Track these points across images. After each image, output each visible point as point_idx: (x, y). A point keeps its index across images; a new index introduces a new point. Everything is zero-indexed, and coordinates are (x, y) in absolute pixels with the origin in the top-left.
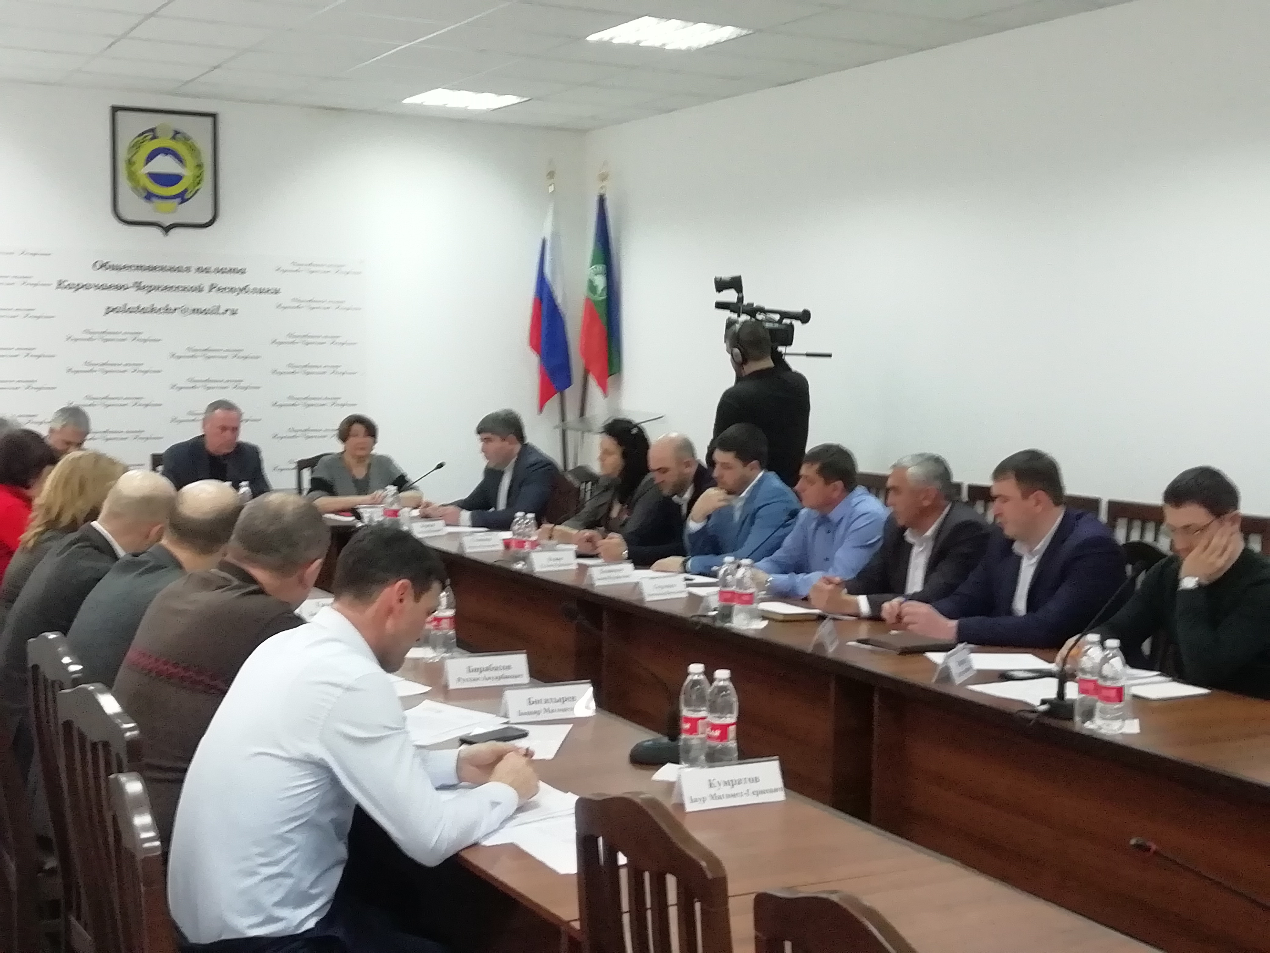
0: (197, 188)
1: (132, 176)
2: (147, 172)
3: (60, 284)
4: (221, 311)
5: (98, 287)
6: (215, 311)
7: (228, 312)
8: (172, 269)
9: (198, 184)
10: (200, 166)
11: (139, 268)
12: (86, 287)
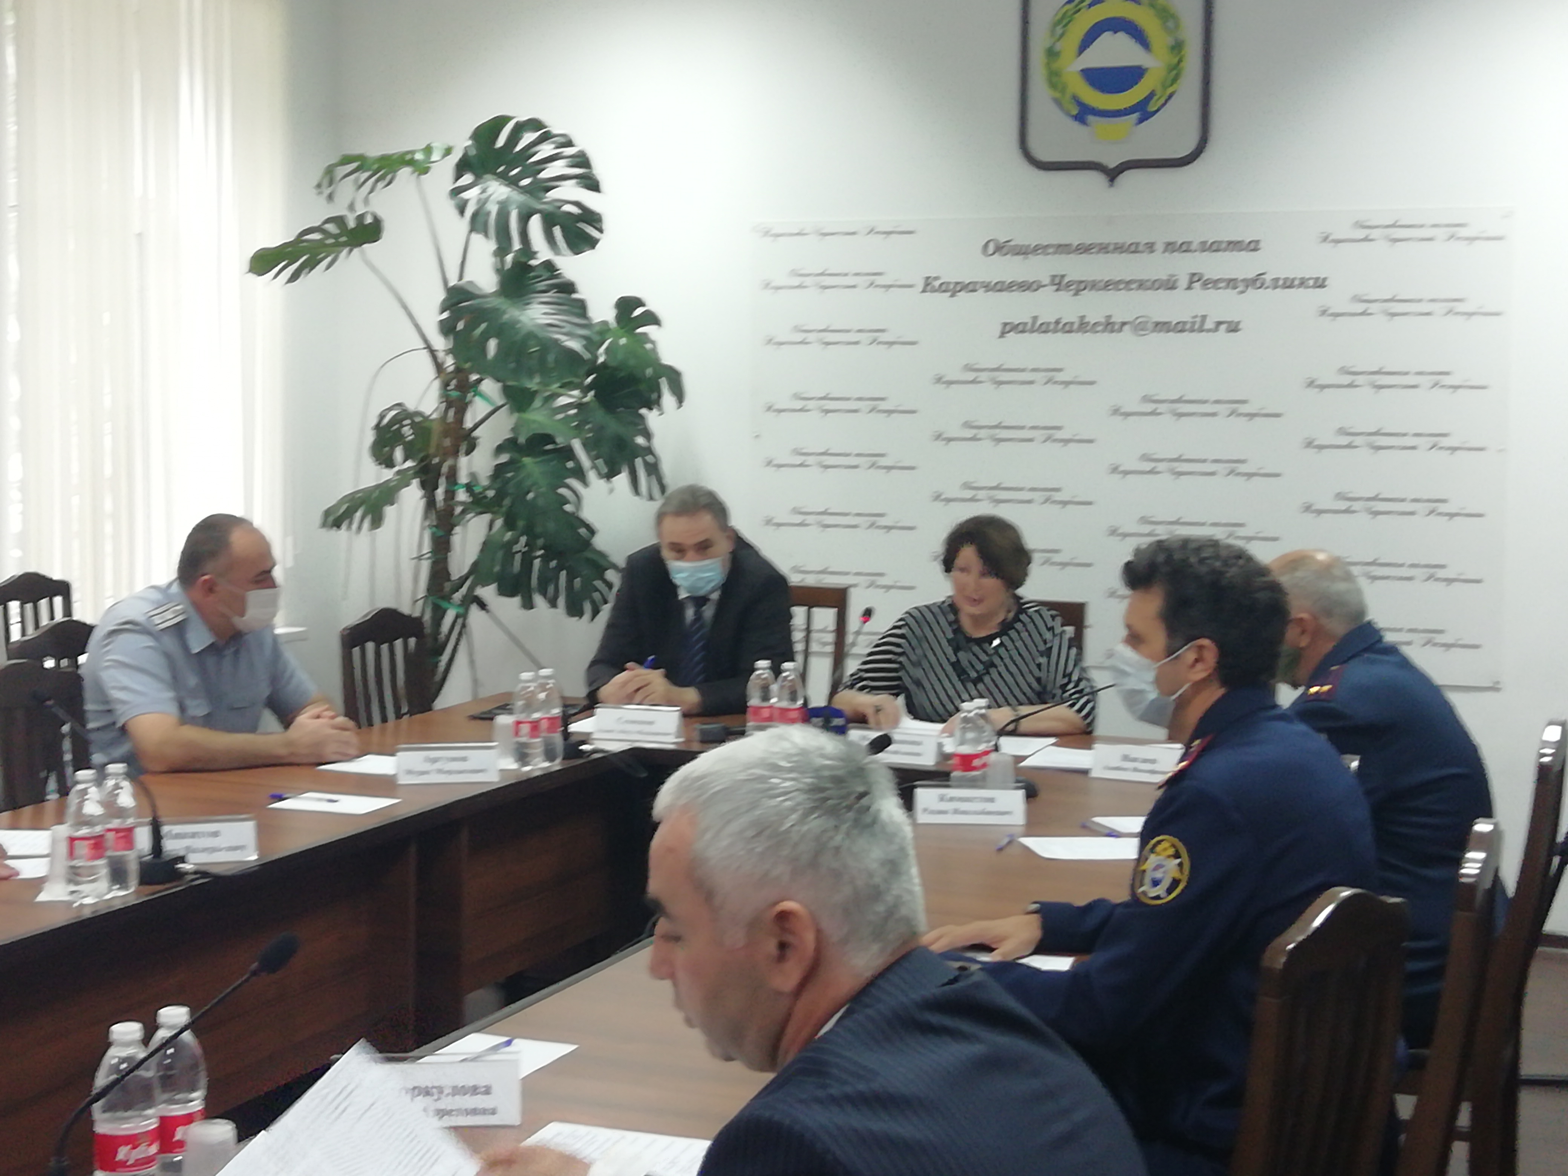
0: (1170, 90)
1: (1054, 78)
2: (1081, 68)
3: (928, 285)
4: (1209, 324)
5: (988, 287)
6: (1197, 326)
7: (1223, 327)
8: (1120, 248)
9: (1175, 80)
10: (1177, 47)
11: (1063, 249)
12: (970, 287)
